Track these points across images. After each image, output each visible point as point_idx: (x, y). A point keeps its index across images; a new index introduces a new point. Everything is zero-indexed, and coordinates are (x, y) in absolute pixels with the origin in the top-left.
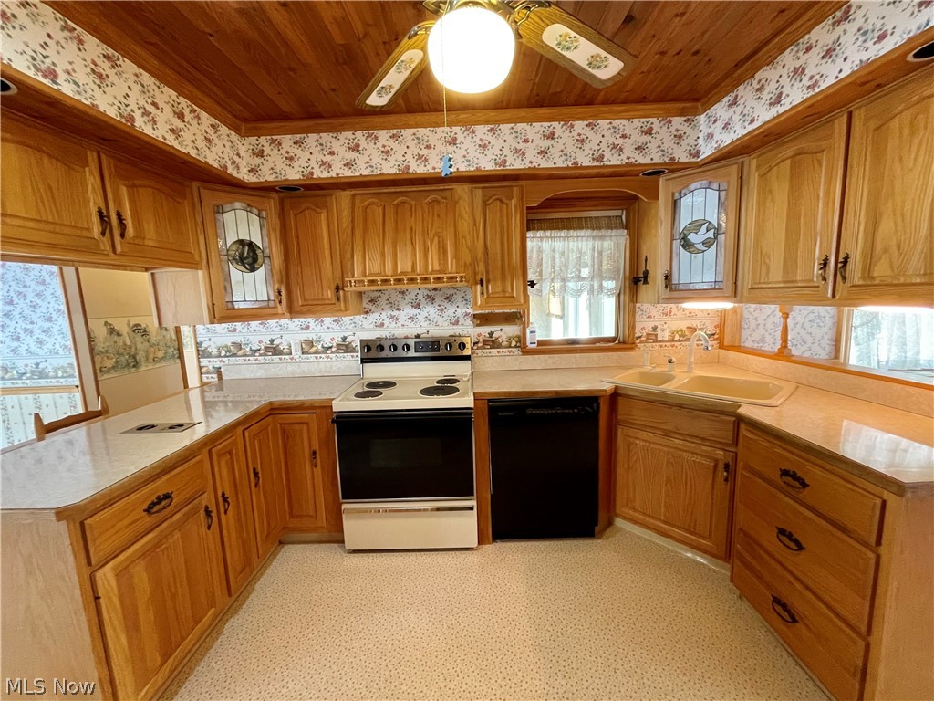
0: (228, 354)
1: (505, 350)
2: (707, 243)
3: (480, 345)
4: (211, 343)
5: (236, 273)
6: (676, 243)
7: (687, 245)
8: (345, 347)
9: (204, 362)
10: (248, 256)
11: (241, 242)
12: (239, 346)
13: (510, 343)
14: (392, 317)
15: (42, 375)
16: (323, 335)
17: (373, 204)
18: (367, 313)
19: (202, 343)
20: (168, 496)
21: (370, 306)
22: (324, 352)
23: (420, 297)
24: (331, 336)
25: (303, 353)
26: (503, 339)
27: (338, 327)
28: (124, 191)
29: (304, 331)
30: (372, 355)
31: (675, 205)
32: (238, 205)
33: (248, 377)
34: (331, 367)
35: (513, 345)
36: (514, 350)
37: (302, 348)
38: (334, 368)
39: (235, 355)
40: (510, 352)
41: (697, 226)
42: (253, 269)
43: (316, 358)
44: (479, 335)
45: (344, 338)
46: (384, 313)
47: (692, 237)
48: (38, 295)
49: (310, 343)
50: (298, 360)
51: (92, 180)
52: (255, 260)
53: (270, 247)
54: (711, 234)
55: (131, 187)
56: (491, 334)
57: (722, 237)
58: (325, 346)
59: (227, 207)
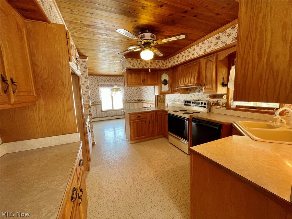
1: (221, 107)
3: (214, 104)
5: (163, 86)
10: (165, 83)
11: (164, 80)
13: (223, 105)
14: (194, 95)
15: (135, 100)
17: (184, 68)
18: (189, 93)
20: (140, 117)
21: (190, 92)
23: (200, 89)
26: (221, 104)
28: (146, 76)
30: (186, 104)
32: (164, 73)
35: (224, 106)
36: (224, 107)
40: (223, 108)
42: (166, 85)
44: (214, 101)
46: (192, 94)
48: (136, 91)
51: (142, 75)
52: (166, 83)
53: (169, 80)
55: (147, 75)
56: (217, 101)
59: (163, 74)
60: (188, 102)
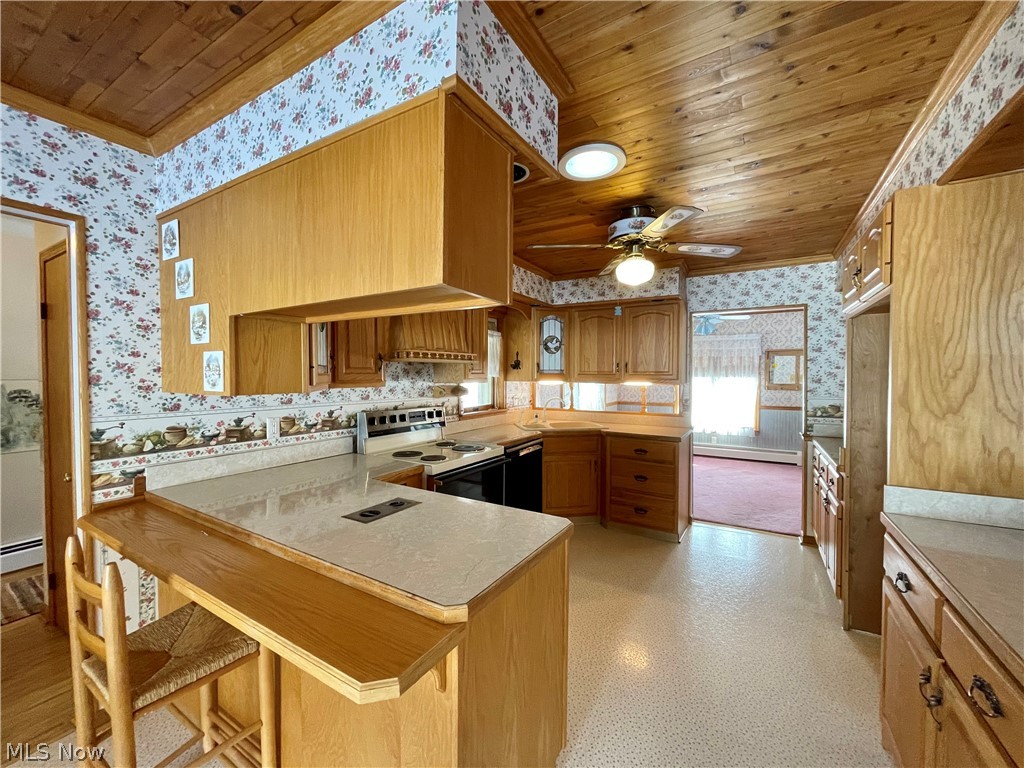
0: (159, 447)
2: (557, 349)
4: (125, 431)
6: (542, 347)
7: (547, 349)
8: (331, 423)
9: (103, 466)
12: (182, 432)
16: (307, 411)
19: (101, 433)
22: (308, 432)
24: (317, 410)
25: (281, 435)
26: (450, 408)
27: (325, 400)
29: (285, 406)
30: (378, 426)
31: (541, 326)
33: (198, 477)
34: (318, 448)
35: (454, 413)
36: (455, 416)
37: (281, 428)
38: (321, 449)
39: (173, 448)
40: (453, 418)
41: (551, 338)
43: (297, 439)
45: (331, 413)
47: (549, 344)
49: (291, 421)
50: (273, 445)
54: (558, 344)
57: (563, 347)
58: (309, 423)
60: (382, 420)
